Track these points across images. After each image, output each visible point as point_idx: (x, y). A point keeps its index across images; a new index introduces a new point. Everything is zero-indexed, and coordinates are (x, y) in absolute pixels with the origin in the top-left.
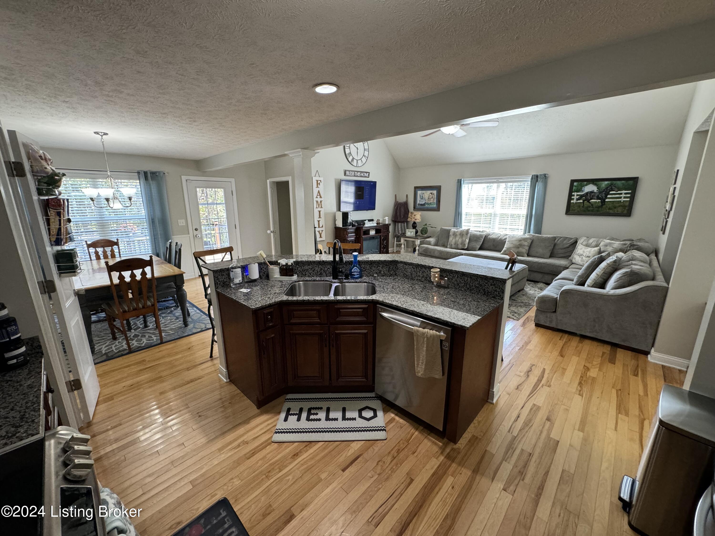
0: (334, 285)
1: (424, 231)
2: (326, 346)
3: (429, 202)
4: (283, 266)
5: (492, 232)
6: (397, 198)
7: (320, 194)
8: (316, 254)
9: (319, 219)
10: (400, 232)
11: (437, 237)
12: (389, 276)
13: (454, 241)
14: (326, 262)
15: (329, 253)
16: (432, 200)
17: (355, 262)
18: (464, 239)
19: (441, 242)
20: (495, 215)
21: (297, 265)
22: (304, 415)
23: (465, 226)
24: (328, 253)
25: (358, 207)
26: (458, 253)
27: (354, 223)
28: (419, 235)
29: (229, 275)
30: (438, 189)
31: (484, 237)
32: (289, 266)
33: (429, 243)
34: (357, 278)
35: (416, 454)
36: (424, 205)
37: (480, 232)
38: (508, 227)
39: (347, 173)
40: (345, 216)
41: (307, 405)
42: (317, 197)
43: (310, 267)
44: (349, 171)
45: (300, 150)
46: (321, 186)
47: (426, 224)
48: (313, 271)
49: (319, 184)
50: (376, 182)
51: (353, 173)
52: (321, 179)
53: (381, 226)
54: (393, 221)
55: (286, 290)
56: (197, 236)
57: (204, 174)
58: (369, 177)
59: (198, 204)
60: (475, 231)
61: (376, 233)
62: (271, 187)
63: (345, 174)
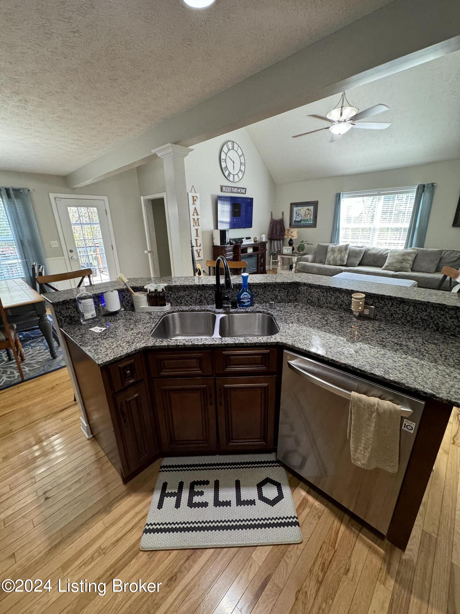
0: (219, 317)
1: (301, 248)
2: (211, 404)
3: (306, 219)
4: (152, 292)
5: (371, 247)
6: (273, 215)
7: (196, 211)
8: (195, 275)
9: (196, 238)
10: (276, 249)
11: (314, 254)
12: (288, 302)
13: (332, 257)
14: (207, 287)
15: (210, 275)
16: (308, 216)
17: (245, 286)
18: (343, 254)
19: (318, 259)
20: (374, 230)
21: (169, 290)
22: (185, 495)
23: (342, 242)
24: (208, 274)
25: (234, 225)
26: (336, 269)
27: (231, 241)
28: (295, 253)
29: (77, 308)
30: (315, 204)
31: (363, 253)
32: (159, 292)
33: (307, 260)
34: (247, 306)
35: (350, 574)
36: (300, 221)
37: (358, 247)
38: (388, 241)
39: (224, 188)
40: (223, 234)
41: (188, 477)
42: (193, 215)
43: (187, 293)
44: (226, 187)
45: (169, 144)
46: (198, 202)
47: (303, 241)
48: (191, 298)
49: (196, 200)
50: (252, 199)
51: (229, 189)
52: (198, 195)
53: (259, 244)
54: (269, 239)
55: (154, 328)
56: (73, 258)
57: (74, 190)
58: (245, 194)
59: (70, 225)
60: (354, 246)
61: (254, 251)
62: (145, 205)
63: (222, 190)
